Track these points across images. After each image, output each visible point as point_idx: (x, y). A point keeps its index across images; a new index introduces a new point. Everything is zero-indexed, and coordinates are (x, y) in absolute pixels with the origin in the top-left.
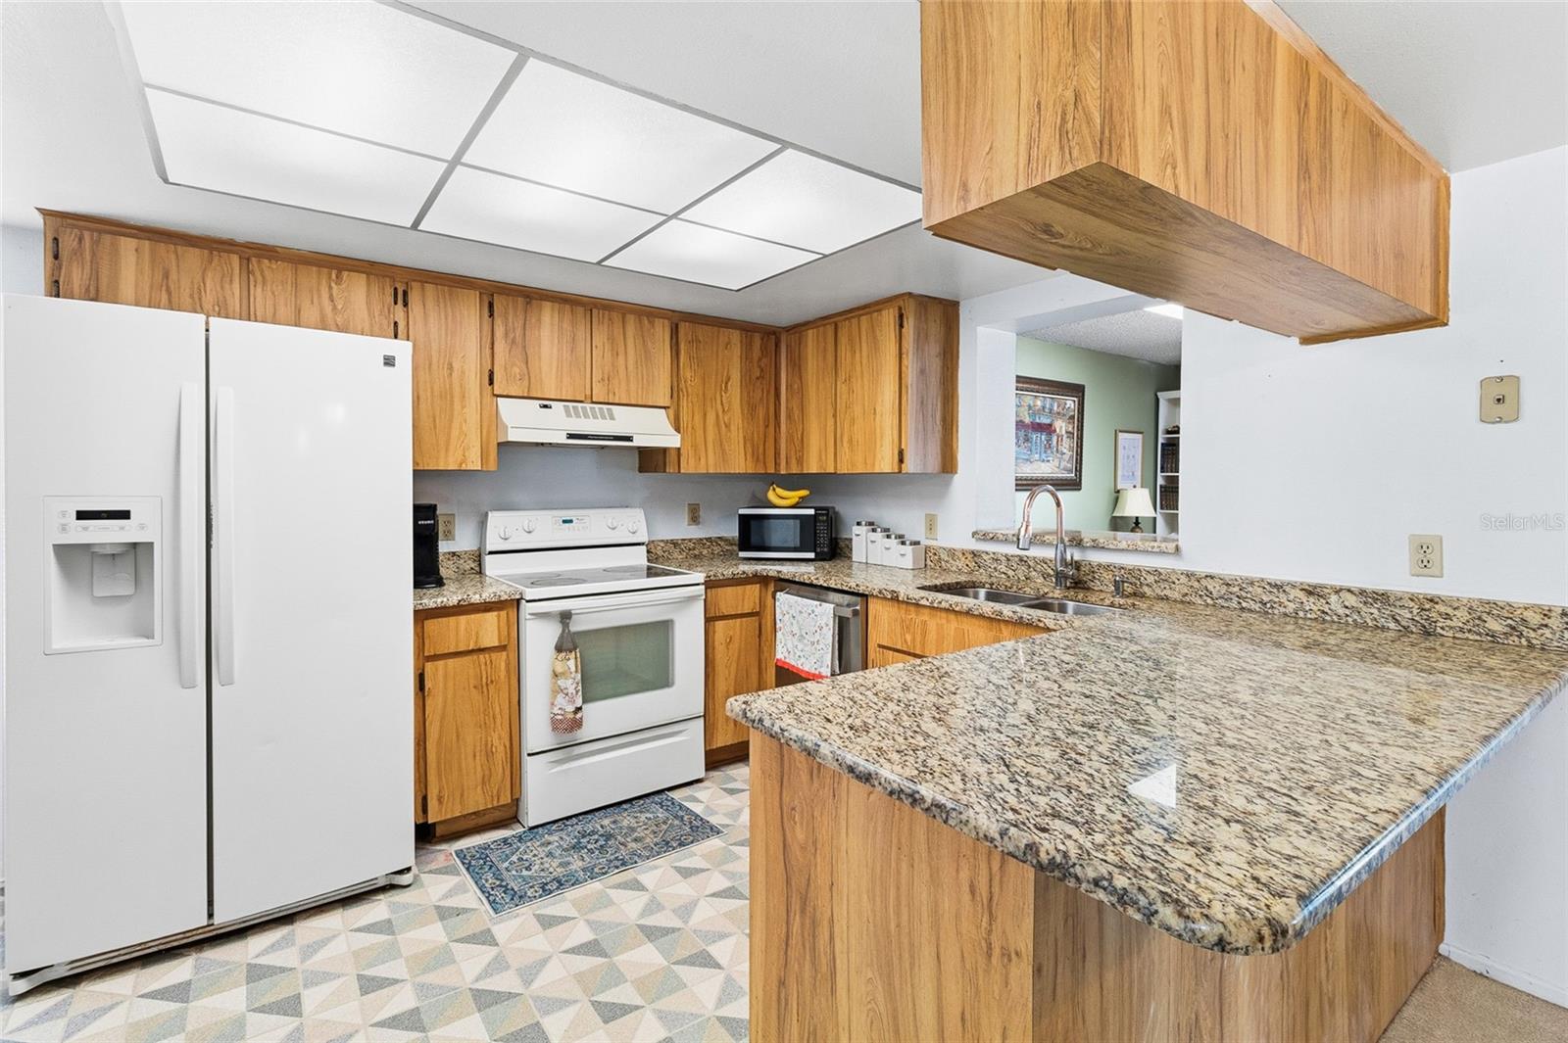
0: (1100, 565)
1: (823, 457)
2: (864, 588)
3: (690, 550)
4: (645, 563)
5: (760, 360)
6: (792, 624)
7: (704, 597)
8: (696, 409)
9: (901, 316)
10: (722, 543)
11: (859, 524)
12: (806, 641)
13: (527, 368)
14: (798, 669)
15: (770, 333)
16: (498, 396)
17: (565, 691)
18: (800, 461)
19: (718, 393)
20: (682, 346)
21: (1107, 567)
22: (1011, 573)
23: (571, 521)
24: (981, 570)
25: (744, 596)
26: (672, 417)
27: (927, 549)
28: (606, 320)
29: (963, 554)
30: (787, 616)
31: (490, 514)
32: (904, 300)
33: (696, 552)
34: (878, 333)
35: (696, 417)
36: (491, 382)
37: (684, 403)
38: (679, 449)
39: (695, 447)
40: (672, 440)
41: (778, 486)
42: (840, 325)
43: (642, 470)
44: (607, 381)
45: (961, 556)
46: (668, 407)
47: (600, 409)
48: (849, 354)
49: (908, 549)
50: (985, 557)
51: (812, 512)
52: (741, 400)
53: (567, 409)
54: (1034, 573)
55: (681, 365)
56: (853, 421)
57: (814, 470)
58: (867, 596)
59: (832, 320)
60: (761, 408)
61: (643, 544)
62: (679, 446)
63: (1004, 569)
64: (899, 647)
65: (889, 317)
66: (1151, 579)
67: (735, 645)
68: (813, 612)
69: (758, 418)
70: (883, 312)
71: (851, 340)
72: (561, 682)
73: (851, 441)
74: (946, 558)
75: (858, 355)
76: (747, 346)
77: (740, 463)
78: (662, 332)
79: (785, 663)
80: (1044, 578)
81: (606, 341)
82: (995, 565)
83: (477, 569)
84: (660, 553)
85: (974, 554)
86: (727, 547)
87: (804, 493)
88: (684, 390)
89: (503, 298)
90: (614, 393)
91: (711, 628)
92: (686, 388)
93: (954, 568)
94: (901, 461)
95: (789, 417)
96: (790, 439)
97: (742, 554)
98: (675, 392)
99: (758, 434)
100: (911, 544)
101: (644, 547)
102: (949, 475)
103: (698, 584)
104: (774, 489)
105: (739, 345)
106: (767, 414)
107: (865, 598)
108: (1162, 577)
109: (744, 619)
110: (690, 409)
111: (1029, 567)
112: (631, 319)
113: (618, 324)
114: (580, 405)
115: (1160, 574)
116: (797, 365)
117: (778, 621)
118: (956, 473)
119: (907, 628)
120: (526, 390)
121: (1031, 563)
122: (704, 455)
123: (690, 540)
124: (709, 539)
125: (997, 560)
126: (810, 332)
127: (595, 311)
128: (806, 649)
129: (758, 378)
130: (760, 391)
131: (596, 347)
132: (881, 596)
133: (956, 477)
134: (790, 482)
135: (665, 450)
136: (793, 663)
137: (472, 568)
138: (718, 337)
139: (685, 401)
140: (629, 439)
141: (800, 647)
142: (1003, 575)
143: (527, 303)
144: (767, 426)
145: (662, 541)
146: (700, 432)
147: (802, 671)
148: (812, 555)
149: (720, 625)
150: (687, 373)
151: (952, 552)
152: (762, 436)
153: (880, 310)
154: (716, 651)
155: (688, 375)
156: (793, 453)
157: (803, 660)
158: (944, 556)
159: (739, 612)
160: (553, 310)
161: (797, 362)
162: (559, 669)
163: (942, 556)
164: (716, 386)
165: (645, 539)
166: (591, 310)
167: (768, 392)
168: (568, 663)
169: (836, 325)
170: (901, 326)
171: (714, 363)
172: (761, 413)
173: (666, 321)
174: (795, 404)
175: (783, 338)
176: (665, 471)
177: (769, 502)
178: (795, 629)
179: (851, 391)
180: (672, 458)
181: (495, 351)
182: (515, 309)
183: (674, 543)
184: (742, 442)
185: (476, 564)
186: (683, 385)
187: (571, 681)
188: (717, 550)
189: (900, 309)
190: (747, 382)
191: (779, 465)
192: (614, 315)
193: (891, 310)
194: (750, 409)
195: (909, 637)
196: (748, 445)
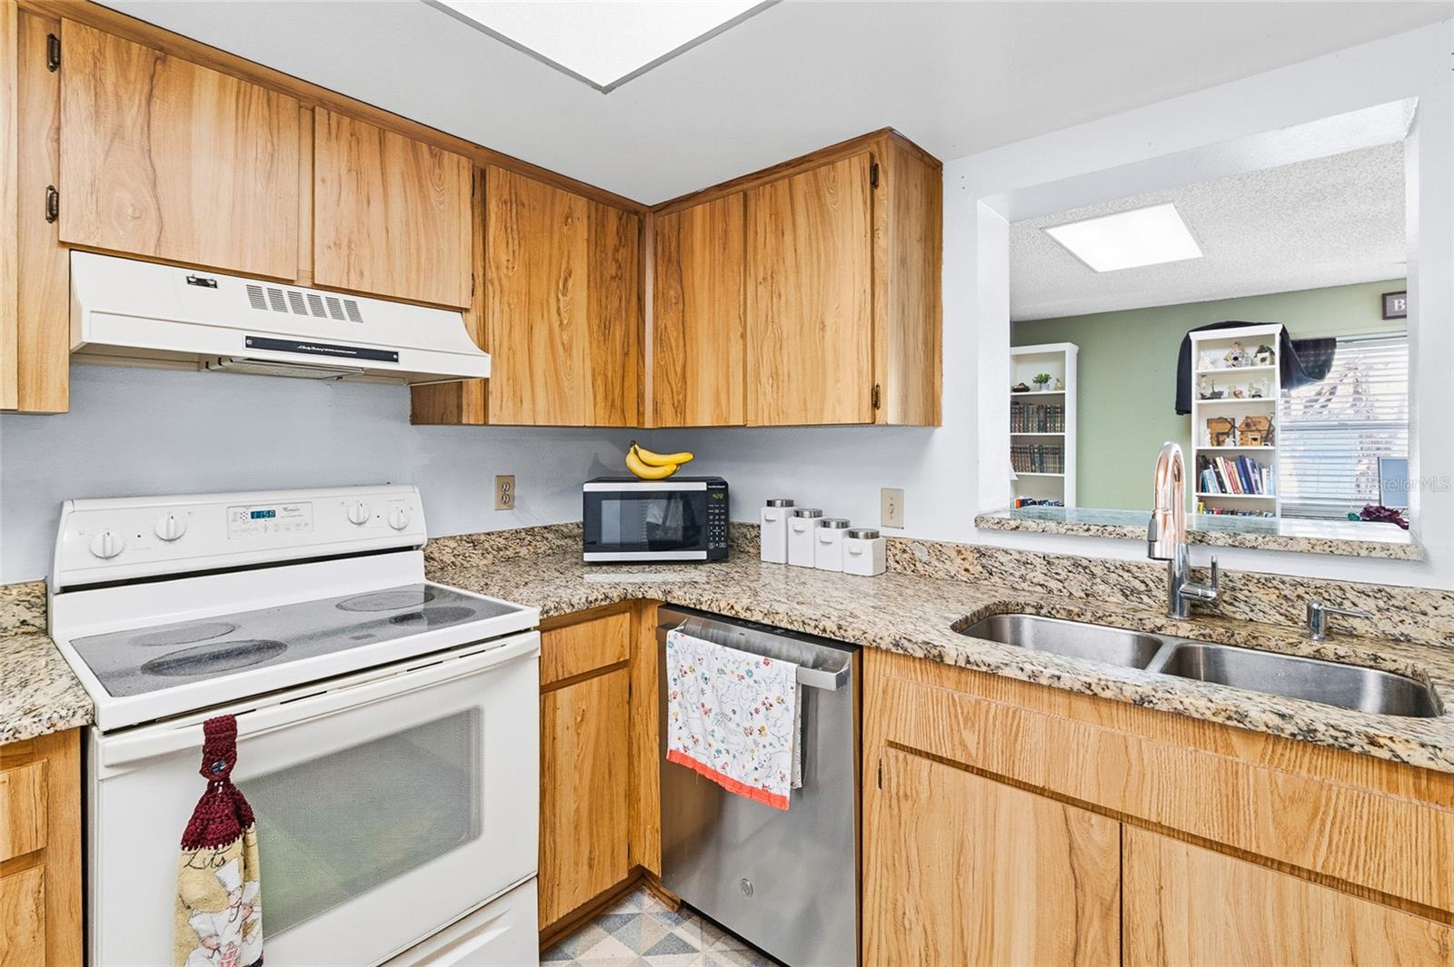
0: (1247, 578)
1: (724, 403)
2: (858, 634)
3: (499, 550)
4: (422, 580)
5: (616, 250)
6: (703, 692)
7: (539, 653)
8: (517, 317)
9: (874, 170)
10: (550, 536)
11: (770, 503)
12: (732, 725)
13: (156, 197)
14: (716, 773)
15: (629, 212)
16: (73, 247)
17: (213, 942)
18: (680, 408)
19: (553, 295)
20: (493, 206)
21: (1266, 582)
22: (1053, 584)
23: (271, 514)
24: (995, 579)
25: (604, 636)
26: (473, 326)
27: (890, 543)
28: (346, 134)
29: (959, 552)
30: (690, 677)
31: (68, 507)
32: (878, 144)
33: (510, 553)
34: (829, 199)
35: (517, 330)
36: (53, 216)
37: (494, 304)
38: (486, 380)
39: (513, 379)
40: (476, 365)
41: (642, 447)
42: (751, 194)
43: (416, 419)
44: (345, 250)
45: (954, 554)
46: (467, 310)
47: (330, 301)
48: (771, 239)
49: (865, 545)
50: (1004, 558)
51: (702, 486)
52: (588, 310)
53: (254, 294)
54: (1103, 587)
55: (491, 239)
56: (779, 343)
57: (705, 419)
58: (861, 647)
59: (740, 187)
60: (618, 328)
61: (418, 547)
62: (487, 374)
63: (1040, 578)
64: (948, 754)
65: (852, 171)
66: (1367, 605)
67: (591, 727)
68: (750, 673)
69: (614, 339)
70: (839, 164)
71: (775, 214)
72: (201, 923)
73: (775, 375)
74: (925, 558)
75: (788, 237)
76: (598, 229)
77: (585, 411)
78: (455, 180)
79: (685, 757)
80: (1126, 596)
81: (344, 172)
82: (1023, 571)
83: (40, 622)
84: (448, 558)
85: (981, 553)
86: (559, 542)
87: (684, 457)
88: (496, 283)
89: (91, 36)
90: (362, 274)
91: (549, 703)
92: (500, 280)
93: (941, 574)
94: (876, 404)
95: (658, 339)
96: (662, 374)
97: (589, 557)
98: (481, 283)
99: (614, 363)
100: (867, 537)
101: (419, 554)
102: (931, 428)
103: (527, 630)
104: (636, 452)
105: (585, 222)
106: (627, 334)
107: (857, 652)
108: (1393, 602)
109: (605, 677)
110: (506, 317)
111: (1093, 575)
112: (396, 142)
113: (369, 149)
114: (285, 289)
115: (1390, 597)
116: (674, 263)
117: (671, 683)
118: (939, 425)
119: (966, 719)
120: (153, 242)
121: (1098, 571)
122: (529, 393)
123: (500, 534)
124: (530, 531)
125: (1026, 563)
126: (699, 208)
127: (321, 113)
128: (733, 739)
129: (613, 278)
130: (616, 300)
131: (324, 181)
132: (899, 651)
133: (939, 433)
134: (662, 440)
135: (458, 384)
136: (702, 759)
137: (24, 623)
138: (553, 204)
139: (497, 302)
140: (390, 356)
141: (720, 733)
142: (1039, 589)
143: (157, 59)
144: (626, 354)
145: (453, 538)
146: (522, 356)
147: (725, 778)
148: (703, 555)
149: (564, 695)
150: (500, 252)
151: (937, 550)
152: (618, 368)
153: (833, 163)
154: (559, 744)
155: (503, 258)
156: (667, 397)
157: (724, 758)
158: (921, 554)
159: (598, 666)
160: (222, 87)
161: (674, 255)
162: (195, 891)
163: (918, 554)
164: (549, 280)
165: (422, 539)
166: (313, 110)
167: (628, 302)
168: (222, 873)
169: (745, 195)
170: (874, 184)
171: (547, 246)
172: (618, 333)
173: (464, 161)
174: (670, 319)
175: (649, 222)
176: (459, 423)
177: (630, 471)
178: (709, 699)
179: (775, 294)
180: (473, 395)
181: (64, 145)
182: (123, 66)
183: (473, 541)
184: (589, 377)
185: (36, 612)
186: (492, 274)
187: (227, 914)
188: (543, 547)
189: (872, 156)
190: (597, 280)
191: (643, 414)
192: (363, 127)
193: (855, 160)
194: (604, 328)
195: (971, 739)
196: (599, 380)
